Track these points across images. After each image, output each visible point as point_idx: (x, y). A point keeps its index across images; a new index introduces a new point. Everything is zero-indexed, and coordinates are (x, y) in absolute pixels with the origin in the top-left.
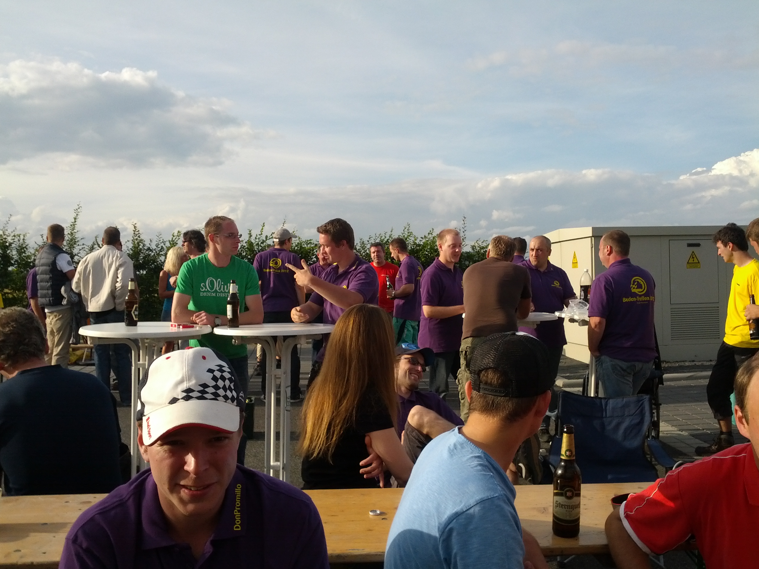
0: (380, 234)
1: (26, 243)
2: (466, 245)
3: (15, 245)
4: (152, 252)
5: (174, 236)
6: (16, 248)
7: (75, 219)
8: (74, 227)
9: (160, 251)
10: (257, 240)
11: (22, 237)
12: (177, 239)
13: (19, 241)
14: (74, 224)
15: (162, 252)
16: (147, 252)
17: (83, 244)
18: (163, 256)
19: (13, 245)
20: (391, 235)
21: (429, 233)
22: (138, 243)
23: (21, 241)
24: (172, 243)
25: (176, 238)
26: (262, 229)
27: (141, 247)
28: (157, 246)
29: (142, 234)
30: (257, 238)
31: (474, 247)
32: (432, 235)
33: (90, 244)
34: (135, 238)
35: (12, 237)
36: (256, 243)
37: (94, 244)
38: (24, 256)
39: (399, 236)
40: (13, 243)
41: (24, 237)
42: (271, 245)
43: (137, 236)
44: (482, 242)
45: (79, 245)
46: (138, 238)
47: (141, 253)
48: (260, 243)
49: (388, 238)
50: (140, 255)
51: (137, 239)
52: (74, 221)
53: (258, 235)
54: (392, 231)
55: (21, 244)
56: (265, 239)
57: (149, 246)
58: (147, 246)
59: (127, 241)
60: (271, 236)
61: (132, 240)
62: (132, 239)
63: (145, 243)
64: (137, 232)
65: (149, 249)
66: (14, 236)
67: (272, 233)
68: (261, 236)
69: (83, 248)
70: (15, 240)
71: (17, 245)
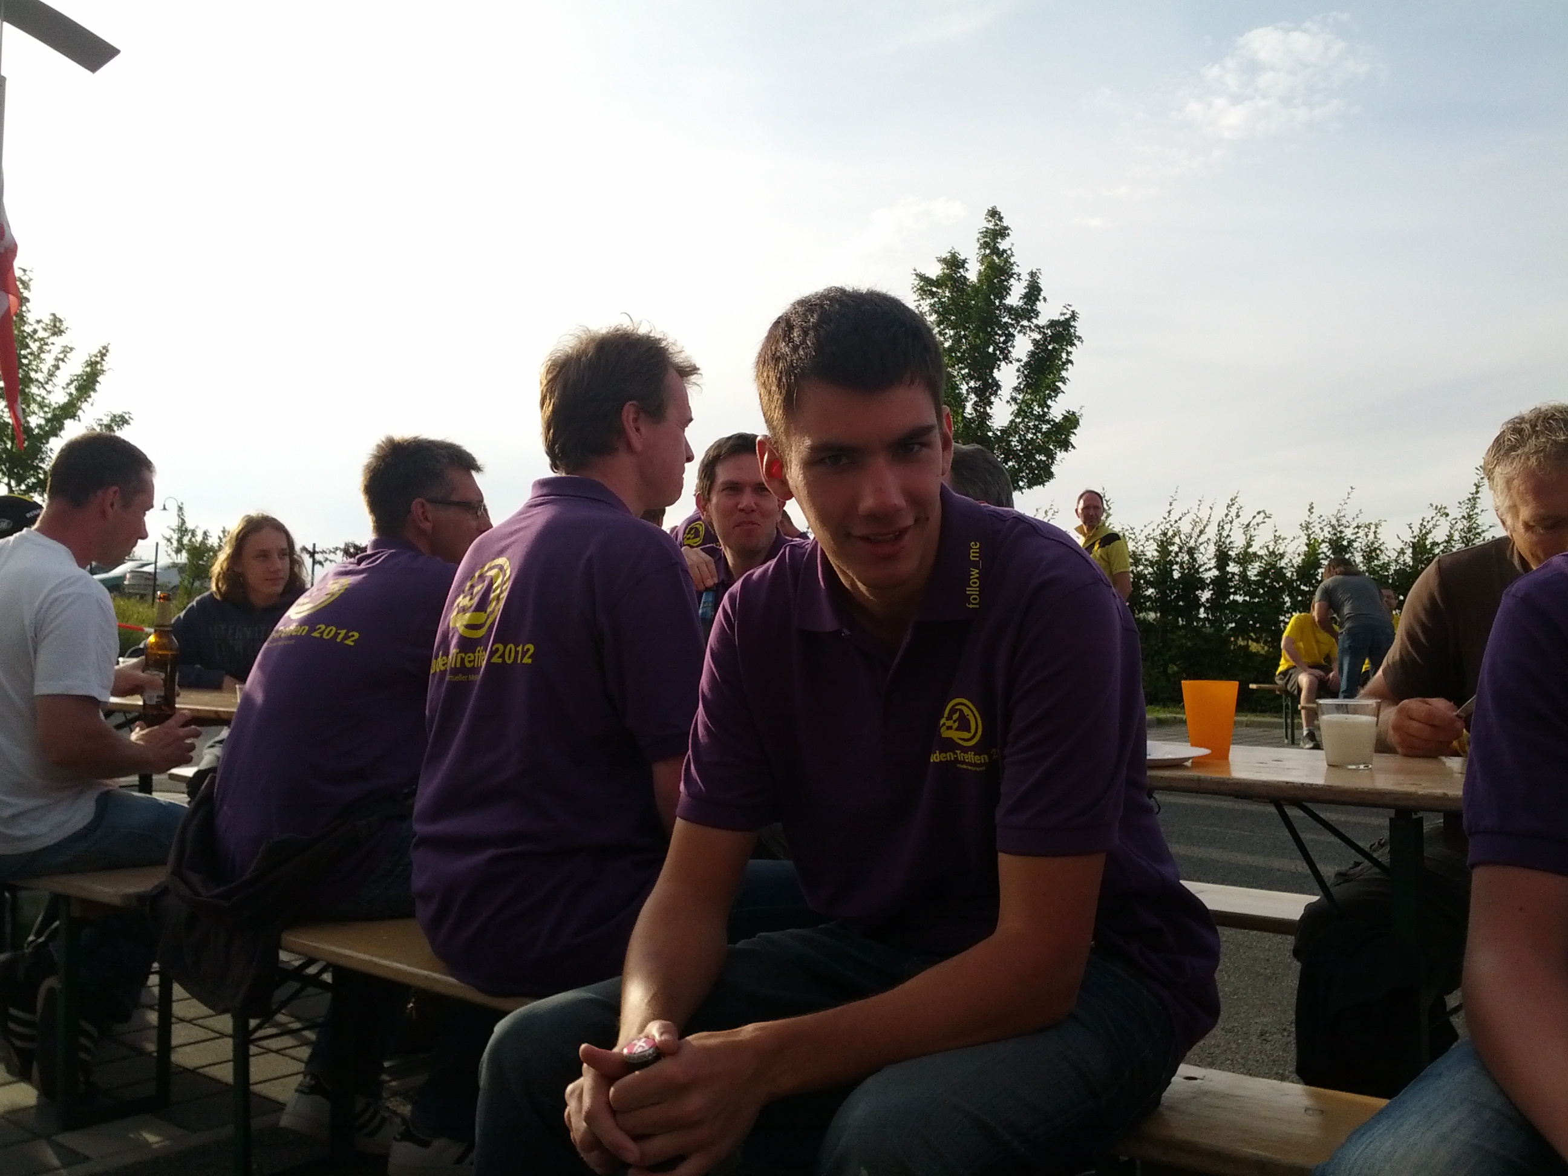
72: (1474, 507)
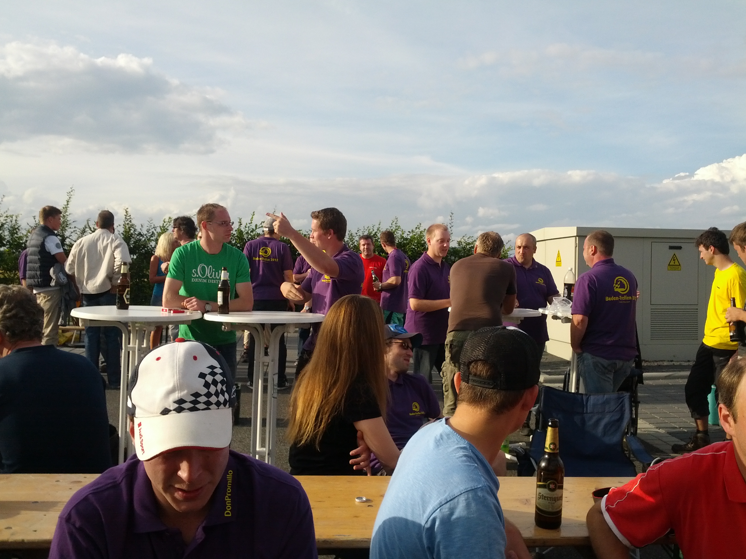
0: (368, 227)
1: (18, 224)
2: (453, 241)
3: (7, 226)
4: (143, 237)
5: (165, 222)
6: (8, 229)
7: (68, 202)
8: (66, 210)
9: (151, 236)
10: (247, 229)
11: (14, 218)
12: (168, 225)
13: (11, 222)
14: (67, 206)
15: (152, 237)
16: (138, 237)
17: (75, 227)
18: (154, 241)
19: (5, 226)
20: (379, 228)
21: (416, 228)
22: (129, 228)
23: (14, 222)
24: (162, 228)
25: (166, 224)
26: (252, 218)
27: (132, 232)
28: (148, 232)
29: (134, 219)
30: (247, 226)
31: (461, 243)
32: (419, 229)
33: (82, 227)
34: (126, 223)
35: (5, 217)
36: (246, 231)
37: (86, 227)
38: (16, 237)
39: (386, 229)
40: (6, 224)
41: (17, 218)
42: (261, 234)
43: (128, 220)
44: (468, 238)
45: (70, 228)
46: (130, 223)
47: (132, 238)
48: (249, 232)
49: (376, 230)
50: (131, 240)
51: (128, 224)
52: (66, 204)
53: (248, 224)
54: (379, 224)
55: (13, 224)
56: (254, 228)
57: (140, 231)
58: (138, 231)
59: (118, 225)
60: (261, 226)
61: (124, 225)
62: (124, 223)
63: (136, 228)
64: (129, 216)
65: (140, 234)
66: (7, 217)
67: (262, 222)
68: (251, 224)
69: (74, 231)
70: (7, 221)
71: (10, 225)
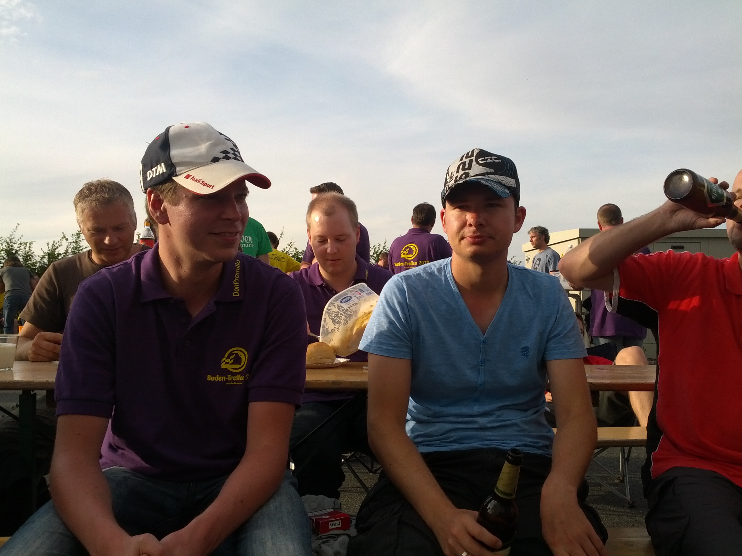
72: (79, 237)
